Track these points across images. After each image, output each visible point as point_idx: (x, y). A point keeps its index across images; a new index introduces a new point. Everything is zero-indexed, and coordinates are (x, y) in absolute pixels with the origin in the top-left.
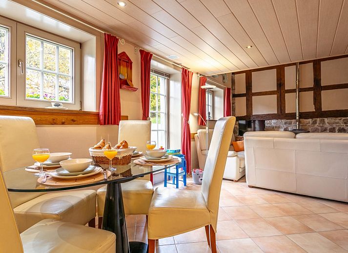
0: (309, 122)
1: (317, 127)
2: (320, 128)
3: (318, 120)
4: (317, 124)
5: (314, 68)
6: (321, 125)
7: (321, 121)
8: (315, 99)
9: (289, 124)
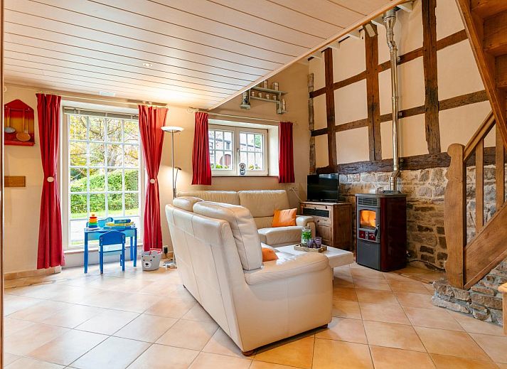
0: (416, 176)
1: (429, 186)
2: (433, 188)
3: (432, 171)
4: (430, 181)
5: (425, 67)
6: (436, 182)
7: (436, 173)
8: (428, 129)
9: (385, 181)
